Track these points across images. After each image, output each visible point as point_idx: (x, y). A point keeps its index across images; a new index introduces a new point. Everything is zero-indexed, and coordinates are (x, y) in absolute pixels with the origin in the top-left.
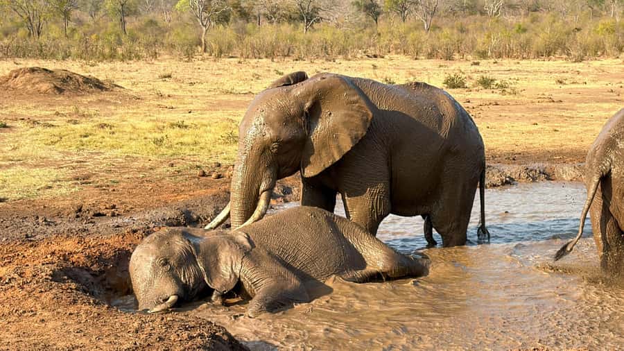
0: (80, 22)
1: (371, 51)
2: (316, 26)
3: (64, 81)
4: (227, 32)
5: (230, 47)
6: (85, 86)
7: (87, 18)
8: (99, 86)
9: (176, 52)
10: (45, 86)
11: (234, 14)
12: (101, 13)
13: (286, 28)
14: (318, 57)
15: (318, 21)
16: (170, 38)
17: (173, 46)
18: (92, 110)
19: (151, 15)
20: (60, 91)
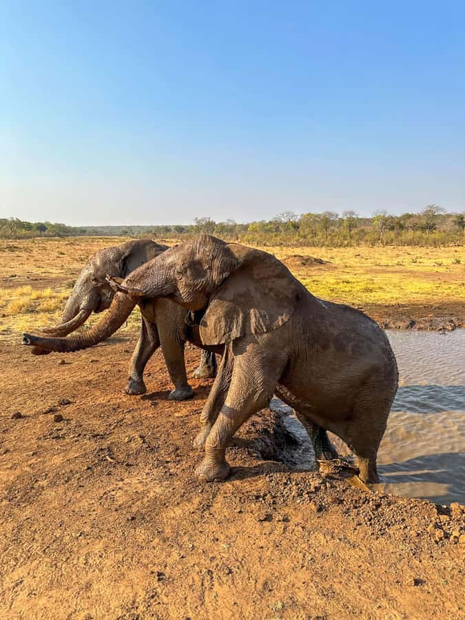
0: (333, 231)
1: (458, 243)
2: (434, 231)
3: (306, 260)
4: (392, 234)
5: (392, 241)
6: (315, 263)
7: (336, 230)
8: (321, 262)
9: (368, 243)
10: (298, 263)
11: (397, 227)
12: (342, 227)
13: (419, 233)
14: (431, 246)
15: (435, 229)
16: (367, 237)
17: (367, 241)
18: (314, 273)
19: (362, 228)
20: (304, 264)
